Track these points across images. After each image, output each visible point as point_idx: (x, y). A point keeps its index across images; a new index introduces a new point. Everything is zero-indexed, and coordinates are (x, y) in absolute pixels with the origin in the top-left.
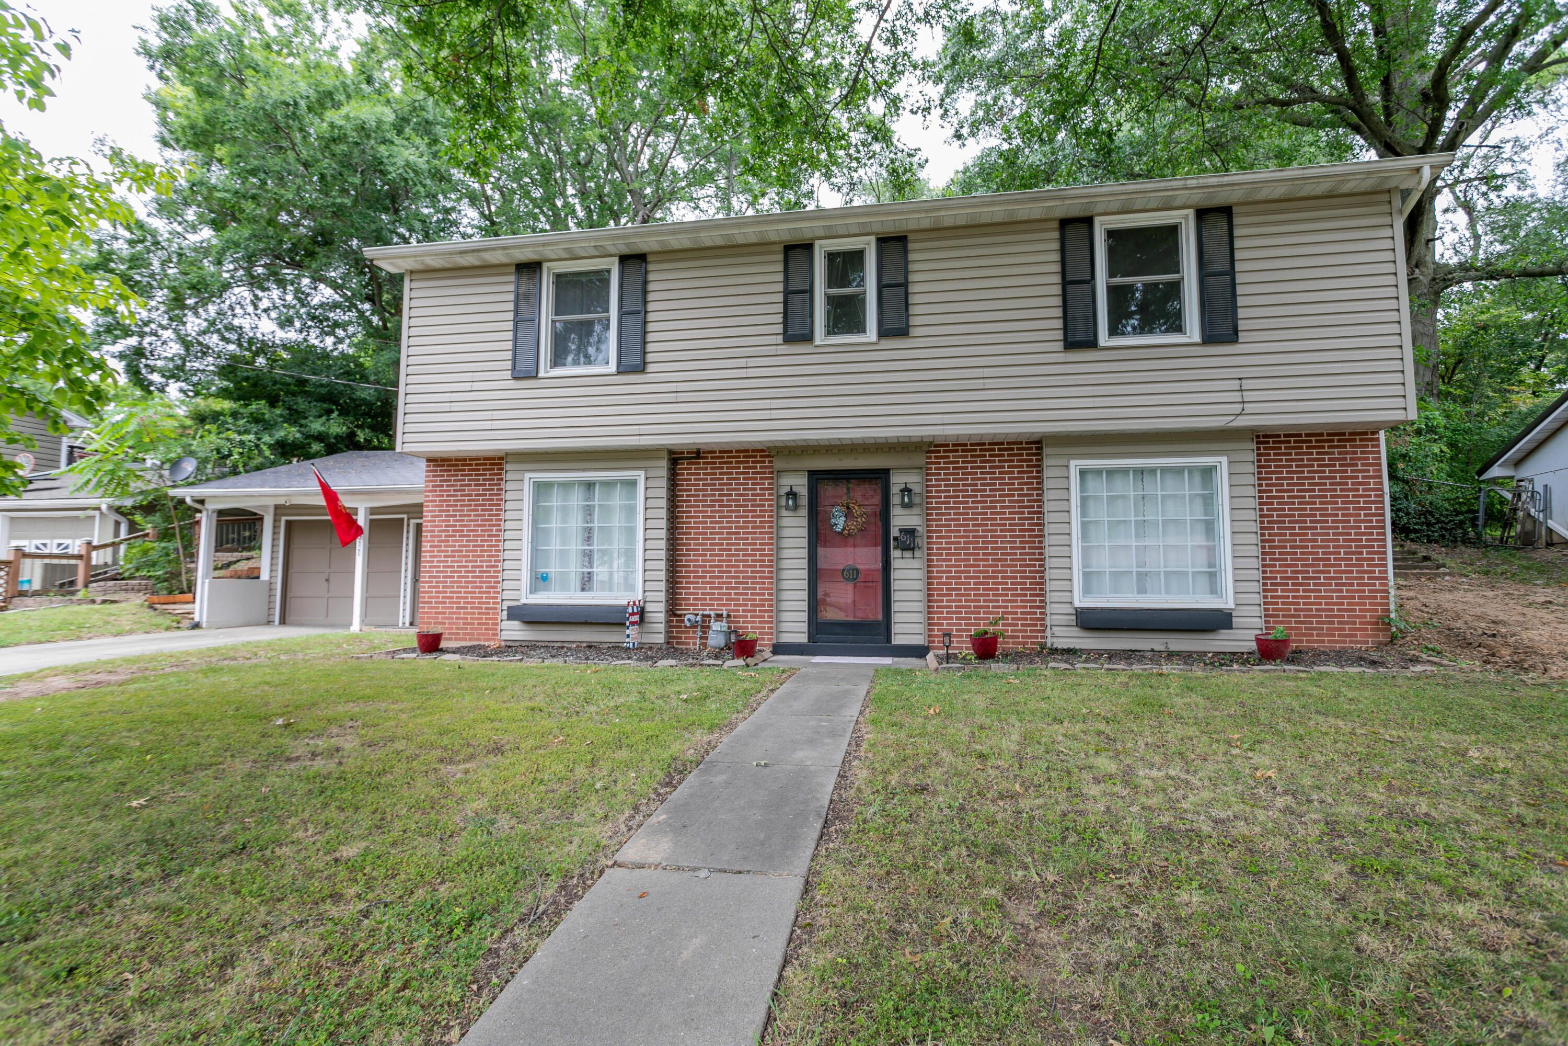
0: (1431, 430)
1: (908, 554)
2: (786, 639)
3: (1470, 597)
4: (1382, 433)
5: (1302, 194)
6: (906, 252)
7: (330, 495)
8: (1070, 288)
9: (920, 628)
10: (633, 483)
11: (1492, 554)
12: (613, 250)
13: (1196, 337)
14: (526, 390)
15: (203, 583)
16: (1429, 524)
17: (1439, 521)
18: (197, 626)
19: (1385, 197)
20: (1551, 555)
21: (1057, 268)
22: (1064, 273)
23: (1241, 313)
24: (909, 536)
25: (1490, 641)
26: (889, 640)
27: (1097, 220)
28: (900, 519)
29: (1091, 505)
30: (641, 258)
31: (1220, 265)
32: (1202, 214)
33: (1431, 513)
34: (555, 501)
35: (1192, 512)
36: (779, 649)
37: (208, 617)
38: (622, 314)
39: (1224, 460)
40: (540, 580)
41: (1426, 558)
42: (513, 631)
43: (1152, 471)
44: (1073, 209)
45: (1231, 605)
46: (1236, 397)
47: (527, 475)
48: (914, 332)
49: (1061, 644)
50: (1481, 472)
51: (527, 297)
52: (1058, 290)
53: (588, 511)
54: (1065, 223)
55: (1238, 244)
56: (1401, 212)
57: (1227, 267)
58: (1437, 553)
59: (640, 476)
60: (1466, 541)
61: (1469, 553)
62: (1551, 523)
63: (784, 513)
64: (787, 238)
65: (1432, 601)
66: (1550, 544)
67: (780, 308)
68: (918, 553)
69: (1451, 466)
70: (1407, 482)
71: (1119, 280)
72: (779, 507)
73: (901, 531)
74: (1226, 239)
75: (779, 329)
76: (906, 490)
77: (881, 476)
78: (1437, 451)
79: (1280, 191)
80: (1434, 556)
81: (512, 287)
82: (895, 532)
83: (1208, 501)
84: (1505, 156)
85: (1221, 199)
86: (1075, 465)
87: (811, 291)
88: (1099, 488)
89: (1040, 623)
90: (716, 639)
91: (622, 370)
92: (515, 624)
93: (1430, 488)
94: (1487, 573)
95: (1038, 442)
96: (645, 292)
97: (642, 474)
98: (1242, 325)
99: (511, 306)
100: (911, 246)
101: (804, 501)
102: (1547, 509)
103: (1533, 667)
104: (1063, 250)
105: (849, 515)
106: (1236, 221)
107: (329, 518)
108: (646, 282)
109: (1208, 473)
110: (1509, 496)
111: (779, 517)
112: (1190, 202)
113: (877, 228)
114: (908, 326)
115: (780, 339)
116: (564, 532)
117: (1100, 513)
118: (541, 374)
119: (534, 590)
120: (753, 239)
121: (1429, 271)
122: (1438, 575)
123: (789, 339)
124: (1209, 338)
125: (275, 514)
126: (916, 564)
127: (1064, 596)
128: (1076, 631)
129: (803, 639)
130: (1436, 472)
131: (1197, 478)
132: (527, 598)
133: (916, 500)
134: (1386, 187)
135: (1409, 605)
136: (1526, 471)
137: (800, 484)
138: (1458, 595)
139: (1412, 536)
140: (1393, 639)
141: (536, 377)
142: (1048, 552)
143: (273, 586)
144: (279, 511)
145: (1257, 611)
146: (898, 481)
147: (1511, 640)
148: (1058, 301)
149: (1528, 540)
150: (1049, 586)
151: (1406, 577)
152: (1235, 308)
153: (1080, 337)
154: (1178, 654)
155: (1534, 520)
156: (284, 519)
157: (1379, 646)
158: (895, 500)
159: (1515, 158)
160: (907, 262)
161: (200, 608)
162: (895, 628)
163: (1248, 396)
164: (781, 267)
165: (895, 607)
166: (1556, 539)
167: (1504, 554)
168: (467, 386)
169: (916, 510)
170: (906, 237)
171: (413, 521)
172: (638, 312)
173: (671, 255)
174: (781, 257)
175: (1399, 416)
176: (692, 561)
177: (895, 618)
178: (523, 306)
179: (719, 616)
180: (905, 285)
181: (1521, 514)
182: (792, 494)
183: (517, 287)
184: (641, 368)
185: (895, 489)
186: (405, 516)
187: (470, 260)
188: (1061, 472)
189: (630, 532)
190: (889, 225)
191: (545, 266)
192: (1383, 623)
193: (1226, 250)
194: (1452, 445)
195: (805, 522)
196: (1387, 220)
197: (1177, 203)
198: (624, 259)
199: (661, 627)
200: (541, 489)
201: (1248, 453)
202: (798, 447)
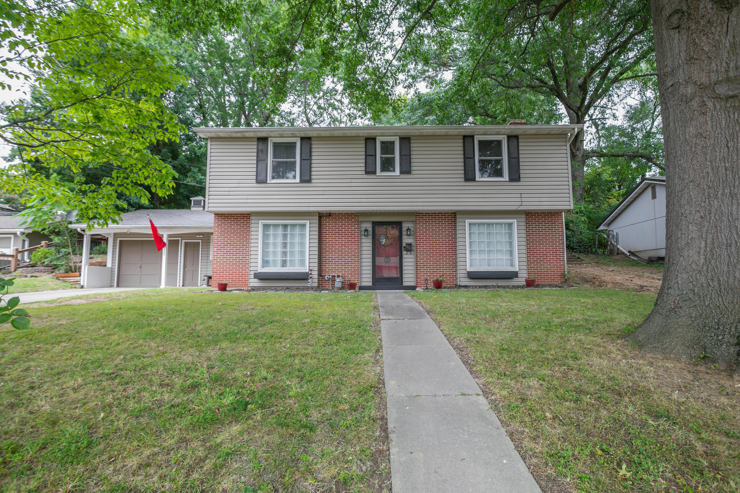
0: (581, 212)
1: (409, 253)
2: (364, 284)
3: (590, 269)
4: (563, 213)
5: (540, 133)
6: (410, 143)
7: (154, 229)
8: (466, 160)
9: (413, 280)
10: (304, 226)
11: (600, 257)
12: (298, 135)
13: (507, 179)
14: (261, 188)
15: (85, 267)
16: (580, 246)
17: (583, 245)
18: (82, 287)
19: (564, 136)
20: (618, 257)
21: (462, 152)
22: (464, 154)
23: (521, 172)
24: (409, 247)
25: (593, 280)
26: (402, 284)
27: (475, 137)
28: (406, 240)
29: (472, 235)
30: (309, 138)
31: (514, 155)
32: (509, 137)
33: (581, 242)
34: (271, 231)
35: (505, 239)
36: (361, 288)
37: (87, 283)
38: (302, 159)
39: (515, 221)
40: (265, 263)
41: (579, 258)
42: (255, 283)
43: (492, 224)
44: (468, 133)
45: (517, 270)
46: (519, 200)
47: (260, 221)
48: (413, 172)
49: (462, 284)
50: (597, 228)
51: (262, 151)
52: (462, 160)
53: (285, 236)
54: (465, 137)
55: (520, 148)
56: (569, 141)
57: (517, 156)
58: (582, 256)
59: (307, 222)
60: (592, 252)
61: (592, 256)
62: (618, 246)
63: (363, 237)
64: (366, 135)
65: (579, 271)
66: (618, 254)
67: (364, 161)
68: (412, 253)
69: (588, 225)
70: (573, 231)
71: (483, 158)
72: (361, 235)
73: (406, 244)
74: (517, 146)
75: (364, 169)
76: (408, 229)
77: (399, 224)
78: (583, 220)
79: (533, 132)
80: (581, 257)
81: (256, 147)
82: (404, 245)
83: (511, 235)
84: (609, 107)
85: (515, 133)
86: (467, 221)
87: (375, 155)
88: (475, 230)
89: (455, 277)
90: (338, 284)
91: (302, 181)
92: (256, 280)
93: (581, 233)
94: (597, 263)
95: (454, 213)
96: (311, 152)
97: (308, 222)
98: (521, 176)
99: (255, 154)
100: (412, 141)
101: (370, 233)
102: (617, 241)
103: (603, 285)
104: (464, 147)
105: (387, 238)
106: (520, 140)
107: (153, 239)
108: (311, 148)
109: (510, 225)
110: (606, 236)
111: (361, 239)
112: (506, 133)
113: (399, 134)
114: (411, 170)
115: (364, 172)
116: (275, 244)
117: (475, 238)
118: (268, 182)
119: (263, 267)
120: (354, 135)
121: (582, 152)
122: (582, 264)
123: (367, 173)
124: (511, 179)
125: (114, 237)
126: (412, 256)
127: (463, 267)
128: (467, 279)
129: (370, 284)
130: (583, 227)
131: (507, 227)
132: (261, 270)
133: (412, 233)
134: (565, 133)
135: (572, 272)
136: (611, 228)
137: (369, 226)
138: (587, 269)
139: (575, 250)
140: (566, 280)
141: (266, 183)
142: (458, 252)
143: (113, 270)
144: (116, 236)
145: (525, 272)
146: (405, 226)
147: (599, 280)
148: (462, 164)
149: (611, 253)
150: (459, 264)
151: (572, 264)
152: (519, 169)
153: (470, 177)
154: (501, 286)
155: (614, 245)
156: (118, 239)
157: (562, 283)
158: (404, 233)
159: (612, 108)
160: (410, 147)
161: (84, 279)
162: (404, 280)
163: (524, 200)
164: (364, 146)
165: (404, 272)
166: (620, 252)
167: (603, 257)
168: (236, 185)
169: (412, 237)
170: (410, 138)
171: (183, 241)
172: (308, 159)
173: (321, 138)
174: (364, 142)
175: (568, 208)
176: (327, 255)
177: (404, 276)
178: (260, 154)
179: (339, 276)
180: (410, 155)
181: (609, 243)
182: (366, 230)
183: (258, 147)
184: (309, 181)
185: (404, 229)
186: (180, 239)
187: (239, 135)
188: (463, 224)
189: (302, 244)
190: (404, 133)
191: (269, 139)
192: (563, 275)
193: (517, 150)
194: (589, 218)
195: (371, 241)
196: (565, 144)
197: (502, 133)
198: (302, 139)
199: (316, 280)
200: (266, 226)
201: (523, 218)
202: (369, 213)
